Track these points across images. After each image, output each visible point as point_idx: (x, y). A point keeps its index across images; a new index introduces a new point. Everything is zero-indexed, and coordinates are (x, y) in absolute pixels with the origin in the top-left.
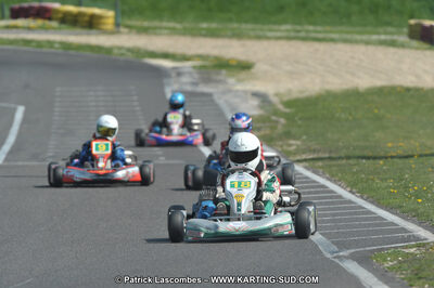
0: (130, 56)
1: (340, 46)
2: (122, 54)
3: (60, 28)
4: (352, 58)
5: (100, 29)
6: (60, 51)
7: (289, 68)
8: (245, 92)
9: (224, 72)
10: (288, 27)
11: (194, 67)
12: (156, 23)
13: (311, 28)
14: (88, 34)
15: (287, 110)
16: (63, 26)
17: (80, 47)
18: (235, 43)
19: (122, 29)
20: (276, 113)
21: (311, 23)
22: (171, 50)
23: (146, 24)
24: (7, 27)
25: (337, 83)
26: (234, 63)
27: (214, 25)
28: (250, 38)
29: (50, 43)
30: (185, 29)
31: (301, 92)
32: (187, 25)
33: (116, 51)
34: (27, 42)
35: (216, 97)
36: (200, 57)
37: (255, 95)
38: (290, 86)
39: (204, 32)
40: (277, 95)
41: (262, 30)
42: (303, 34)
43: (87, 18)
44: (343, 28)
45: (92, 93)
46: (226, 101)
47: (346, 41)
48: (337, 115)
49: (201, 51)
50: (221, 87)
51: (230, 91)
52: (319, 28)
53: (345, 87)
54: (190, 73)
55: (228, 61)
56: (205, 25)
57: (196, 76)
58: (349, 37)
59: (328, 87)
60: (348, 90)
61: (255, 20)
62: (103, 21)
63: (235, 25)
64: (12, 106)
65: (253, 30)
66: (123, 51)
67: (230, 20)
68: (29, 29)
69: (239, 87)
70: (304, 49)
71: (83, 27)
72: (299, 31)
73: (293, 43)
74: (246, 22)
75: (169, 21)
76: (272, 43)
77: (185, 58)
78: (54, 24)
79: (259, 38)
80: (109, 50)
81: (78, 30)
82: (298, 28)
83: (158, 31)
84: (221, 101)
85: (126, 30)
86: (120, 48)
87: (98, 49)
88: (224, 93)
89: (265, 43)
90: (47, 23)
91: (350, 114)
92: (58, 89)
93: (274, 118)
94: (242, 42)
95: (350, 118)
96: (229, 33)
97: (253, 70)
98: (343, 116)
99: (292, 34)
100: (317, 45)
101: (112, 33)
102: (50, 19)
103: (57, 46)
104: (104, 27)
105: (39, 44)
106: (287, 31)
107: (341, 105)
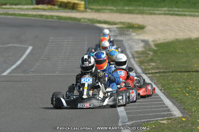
0: (89, 23)
1: (188, 18)
2: (85, 22)
3: (59, 9)
4: (193, 23)
5: (77, 10)
6: (57, 20)
7: (162, 28)
8: (138, 40)
9: (131, 30)
10: (166, 9)
11: (117, 28)
12: (104, 7)
13: (176, 9)
14: (72, 12)
15: (156, 48)
16: (60, 8)
17: (66, 18)
18: (139, 16)
19: (88, 10)
20: (150, 50)
21: (177, 7)
22: (109, 20)
23: (99, 8)
24: (34, 9)
25: (181, 36)
26: (137, 26)
27: (131, 8)
28: (147, 14)
29: (52, 17)
30: (117, 10)
31: (165, 40)
32: (118, 8)
33: (82, 20)
34: (41, 16)
35: (124, 42)
36: (121, 23)
37: (143, 41)
38: (160, 37)
39: (126, 11)
40: (153, 41)
41: (153, 10)
42: (171, 12)
43: (71, 5)
44: (192, 10)
45: (66, 40)
46: (128, 44)
47: (191, 16)
48: (178, 51)
49: (123, 21)
50: (128, 37)
51: (131, 39)
52: (180, 10)
53: (185, 37)
54: (115, 31)
55: (134, 24)
56: (127, 8)
57: (117, 32)
58: (193, 13)
59: (177, 37)
60: (186, 39)
61: (152, 6)
62: (79, 6)
63: (141, 8)
64: (27, 46)
65: (149, 10)
66: (86, 20)
67: (140, 6)
68: (44, 10)
69: (136, 37)
70: (171, 19)
71: (70, 9)
72: (170, 11)
73: (166, 16)
74: (147, 6)
75: (110, 6)
76: (157, 16)
77: (114, 24)
78: (56, 7)
79: (151, 14)
80: (79, 20)
81: (67, 10)
82: (171, 9)
83: (104, 11)
84: (126, 44)
85: (90, 11)
86: (84, 19)
87: (75, 19)
88: (128, 40)
89: (153, 16)
90: (53, 7)
91: (184, 51)
92: (51, 38)
93: (148, 52)
94: (143, 16)
95: (184, 52)
96: (137, 12)
97: (145, 29)
98: (181, 51)
99: (167, 12)
100: (177, 17)
101: (83, 12)
102: (54, 5)
103: (55, 18)
104: (80, 9)
105: (47, 17)
106: (165, 10)
107: (181, 46)
